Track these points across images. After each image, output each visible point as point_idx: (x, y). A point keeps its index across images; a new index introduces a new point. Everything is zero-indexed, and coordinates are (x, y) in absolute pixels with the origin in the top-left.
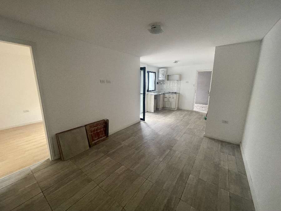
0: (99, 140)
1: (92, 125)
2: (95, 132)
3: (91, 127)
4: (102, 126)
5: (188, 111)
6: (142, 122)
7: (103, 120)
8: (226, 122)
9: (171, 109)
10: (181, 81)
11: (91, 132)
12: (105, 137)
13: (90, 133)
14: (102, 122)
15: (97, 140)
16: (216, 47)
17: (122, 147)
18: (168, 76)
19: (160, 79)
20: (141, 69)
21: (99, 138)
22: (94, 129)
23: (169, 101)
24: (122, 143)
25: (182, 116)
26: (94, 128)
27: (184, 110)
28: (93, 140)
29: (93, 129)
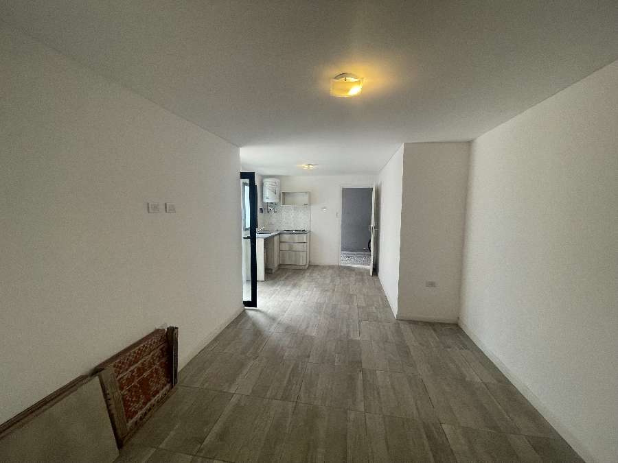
0: (148, 406)
1: (121, 360)
2: (135, 382)
3: (119, 369)
4: (157, 352)
5: (331, 267)
6: (251, 312)
7: (157, 331)
8: (432, 284)
9: (298, 267)
10: (312, 206)
11: (122, 389)
12: (168, 387)
13: (118, 393)
14: (156, 339)
15: (144, 410)
16: (406, 145)
17: (237, 405)
18: (284, 193)
19: (266, 201)
20: (243, 175)
21: (150, 400)
22: (132, 371)
23: (291, 249)
24: (232, 391)
25: (328, 281)
26: (132, 368)
27: (324, 267)
28: (130, 415)
29: (126, 374)
